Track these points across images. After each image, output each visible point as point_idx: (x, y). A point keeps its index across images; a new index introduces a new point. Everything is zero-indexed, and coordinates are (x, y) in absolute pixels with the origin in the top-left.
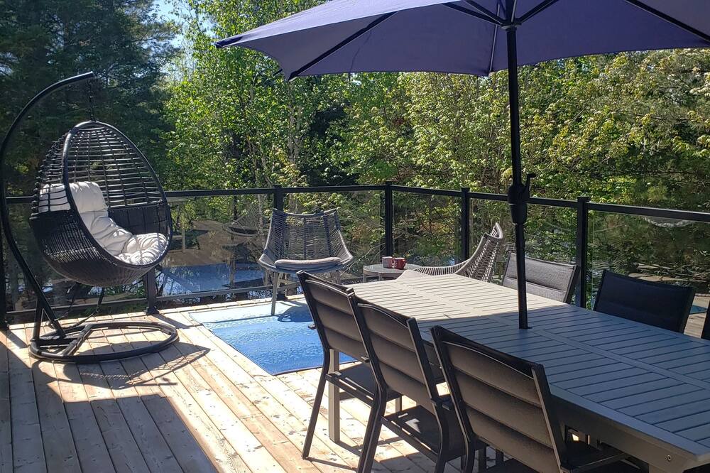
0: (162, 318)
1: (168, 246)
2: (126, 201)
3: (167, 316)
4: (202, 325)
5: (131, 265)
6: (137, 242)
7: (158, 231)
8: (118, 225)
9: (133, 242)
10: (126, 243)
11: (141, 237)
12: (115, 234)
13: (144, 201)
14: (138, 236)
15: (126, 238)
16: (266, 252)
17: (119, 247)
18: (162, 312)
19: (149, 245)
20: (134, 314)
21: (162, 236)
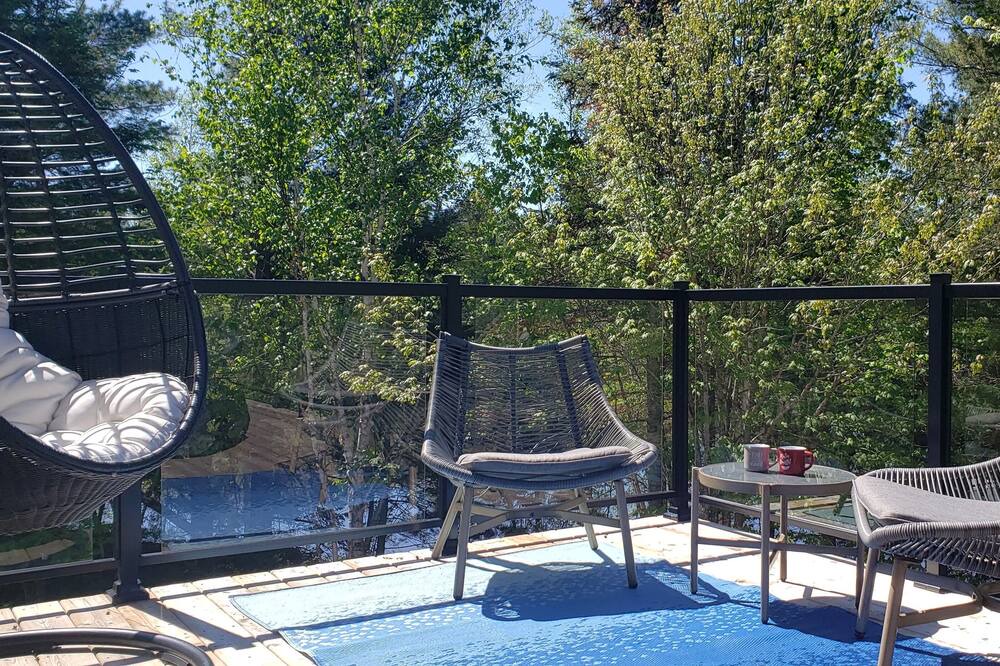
0: (157, 609)
1: (198, 409)
2: (64, 282)
3: (169, 604)
4: (276, 634)
5: (85, 464)
6: (100, 398)
7: (163, 368)
8: (40, 352)
9: (84, 397)
10: (62, 404)
11: (109, 385)
12: (30, 376)
13: (118, 284)
14: (100, 383)
15: (64, 389)
16: (432, 435)
17: (41, 414)
18: (156, 592)
19: (137, 405)
20: (78, 602)
21: (175, 382)
